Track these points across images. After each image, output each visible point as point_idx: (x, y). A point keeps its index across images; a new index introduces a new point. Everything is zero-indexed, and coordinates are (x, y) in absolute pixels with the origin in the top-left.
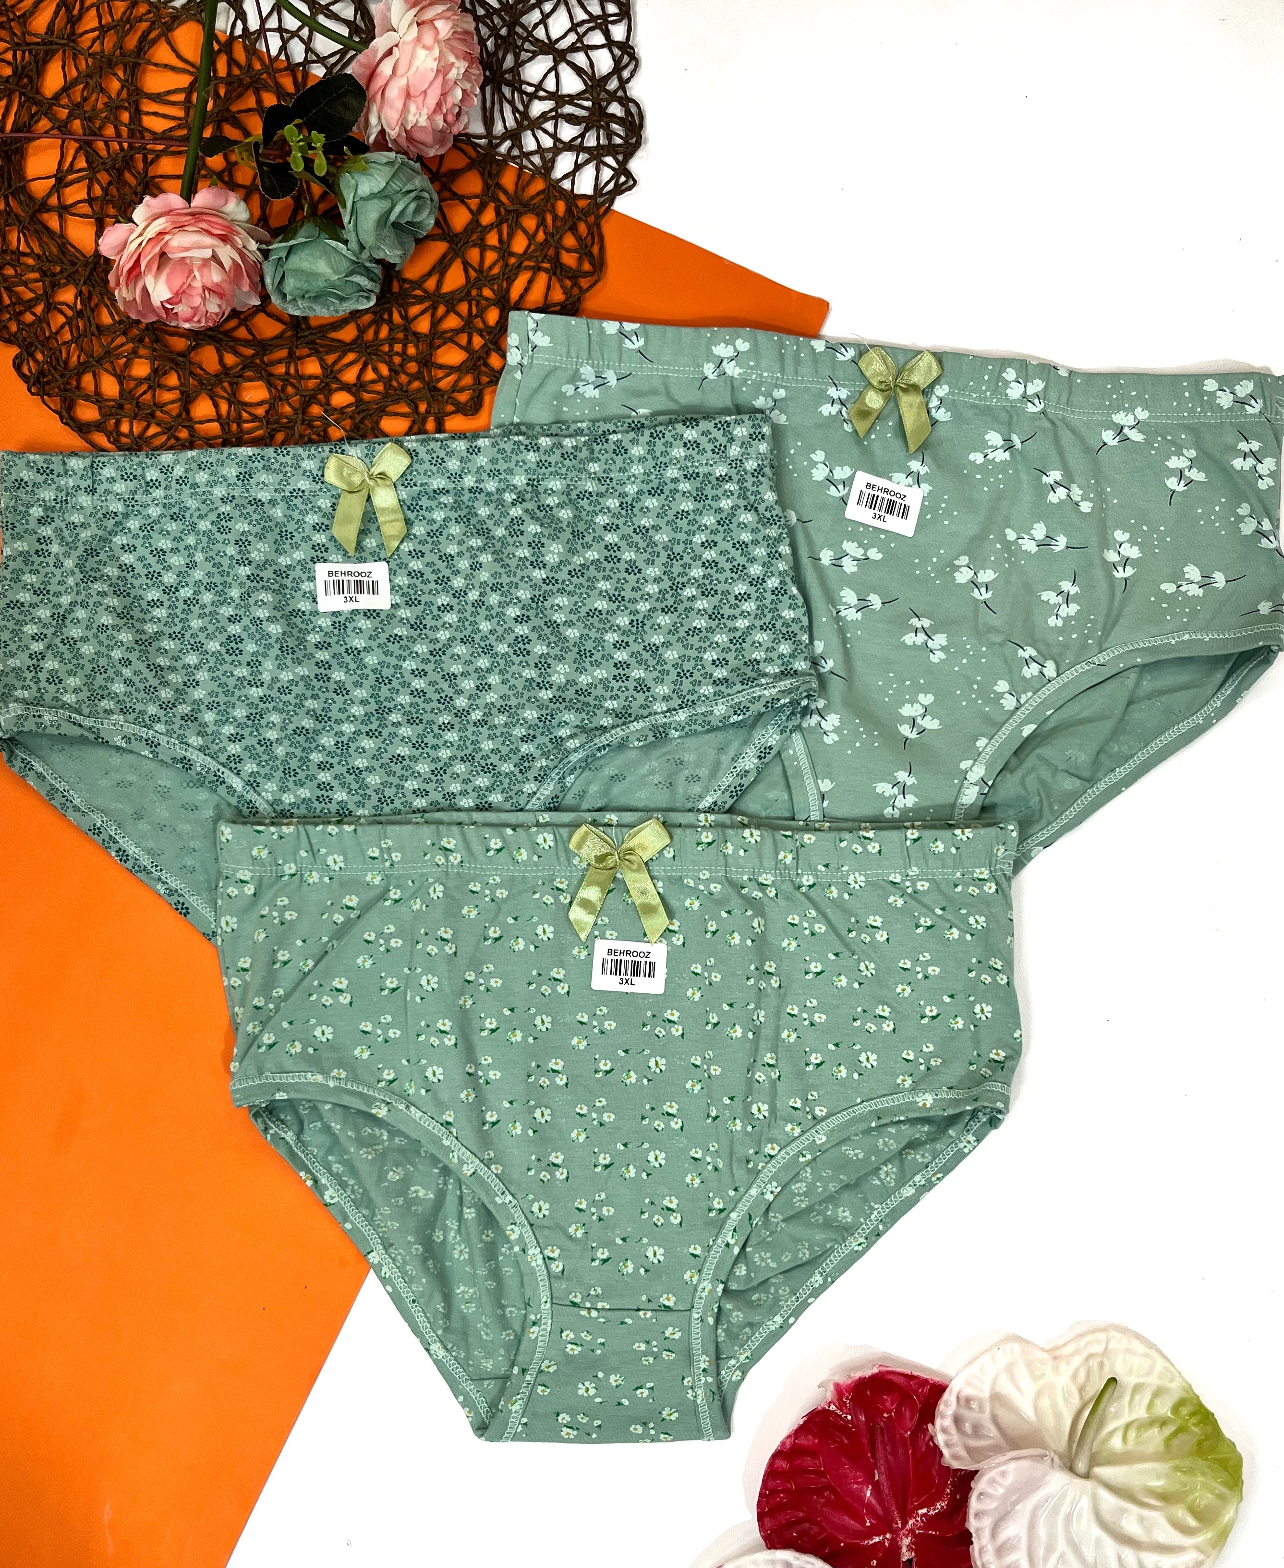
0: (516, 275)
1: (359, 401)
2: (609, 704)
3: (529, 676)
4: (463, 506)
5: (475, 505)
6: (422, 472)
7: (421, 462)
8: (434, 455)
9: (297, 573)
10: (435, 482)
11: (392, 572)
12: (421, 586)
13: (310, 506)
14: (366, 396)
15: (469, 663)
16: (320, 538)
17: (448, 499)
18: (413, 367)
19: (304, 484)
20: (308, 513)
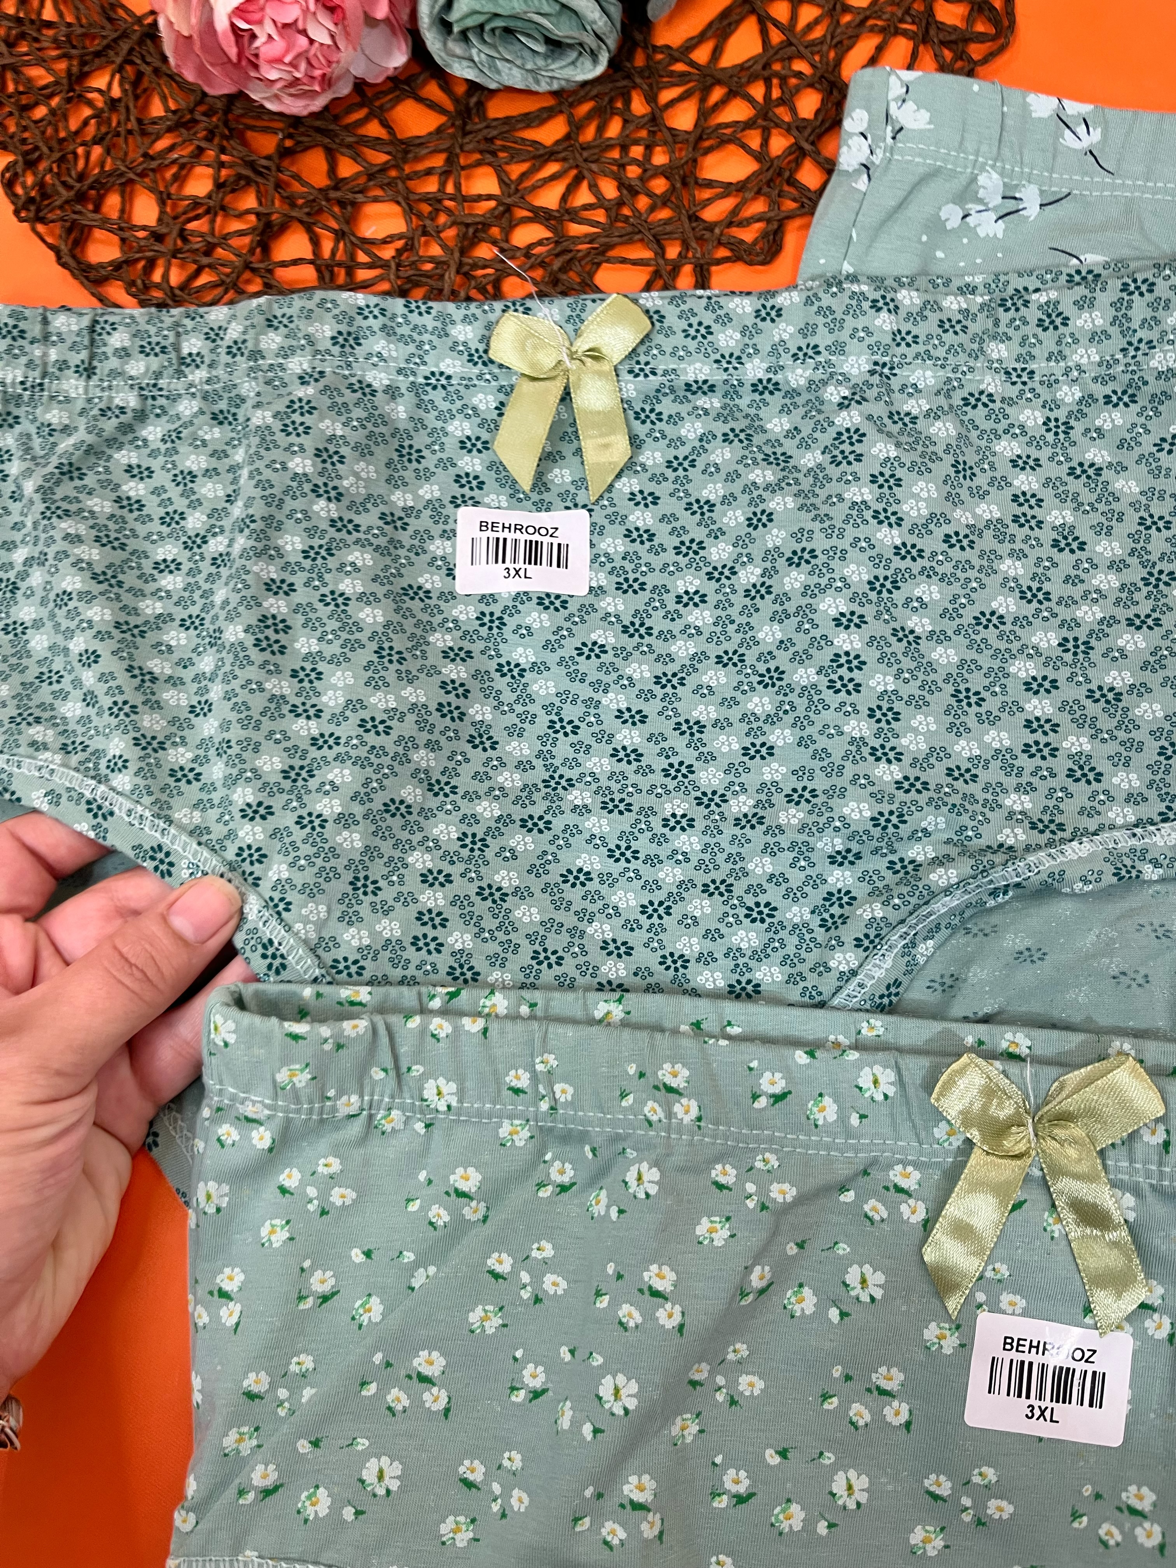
0: (855, 38)
1: (560, 237)
2: (1013, 801)
3: (856, 734)
4: (737, 414)
5: (762, 414)
6: (669, 350)
7: (669, 332)
8: (694, 321)
9: (424, 522)
10: (690, 370)
11: (597, 530)
12: (646, 557)
13: (459, 404)
14: (576, 229)
15: (730, 702)
16: (473, 464)
17: (713, 402)
18: (659, 185)
19: (453, 365)
20: (453, 417)
